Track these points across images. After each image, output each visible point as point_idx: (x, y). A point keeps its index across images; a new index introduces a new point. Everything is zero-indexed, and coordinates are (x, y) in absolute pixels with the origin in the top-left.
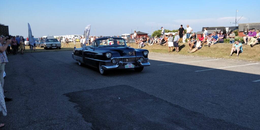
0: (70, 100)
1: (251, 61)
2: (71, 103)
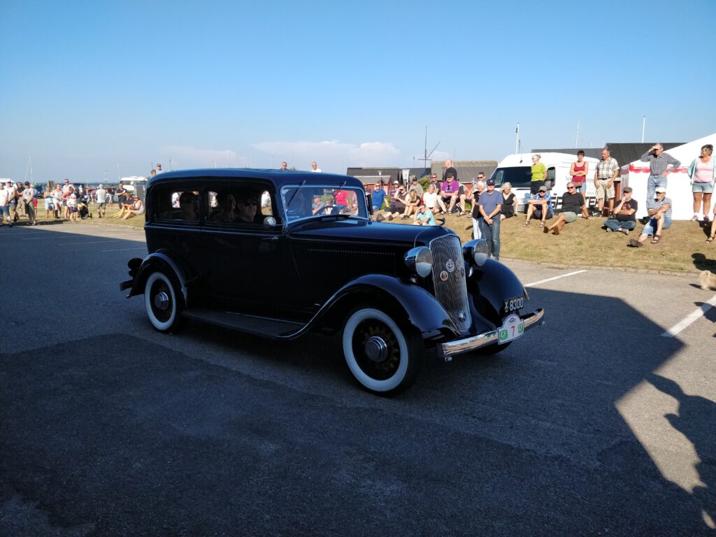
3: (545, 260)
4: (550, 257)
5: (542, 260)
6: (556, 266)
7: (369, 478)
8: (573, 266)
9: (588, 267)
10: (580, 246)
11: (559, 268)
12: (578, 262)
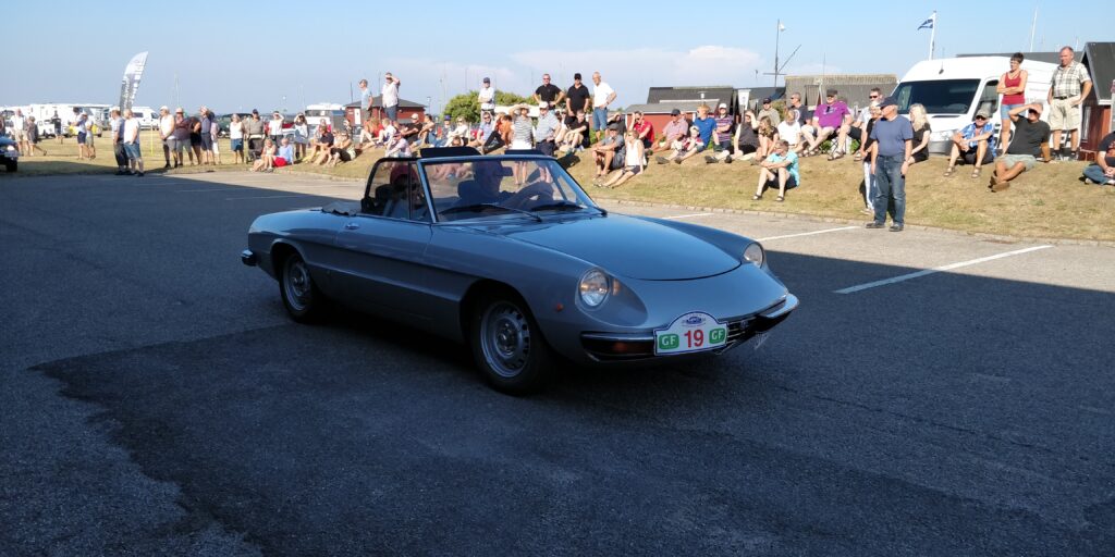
0: (63, 393)
1: (828, 220)
2: (72, 402)
3: (981, 229)
4: (990, 224)
5: (976, 229)
6: (998, 238)
7: (720, 525)
8: (1027, 239)
9: (1054, 241)
10: (1041, 207)
11: (1004, 242)
12: (1036, 232)
